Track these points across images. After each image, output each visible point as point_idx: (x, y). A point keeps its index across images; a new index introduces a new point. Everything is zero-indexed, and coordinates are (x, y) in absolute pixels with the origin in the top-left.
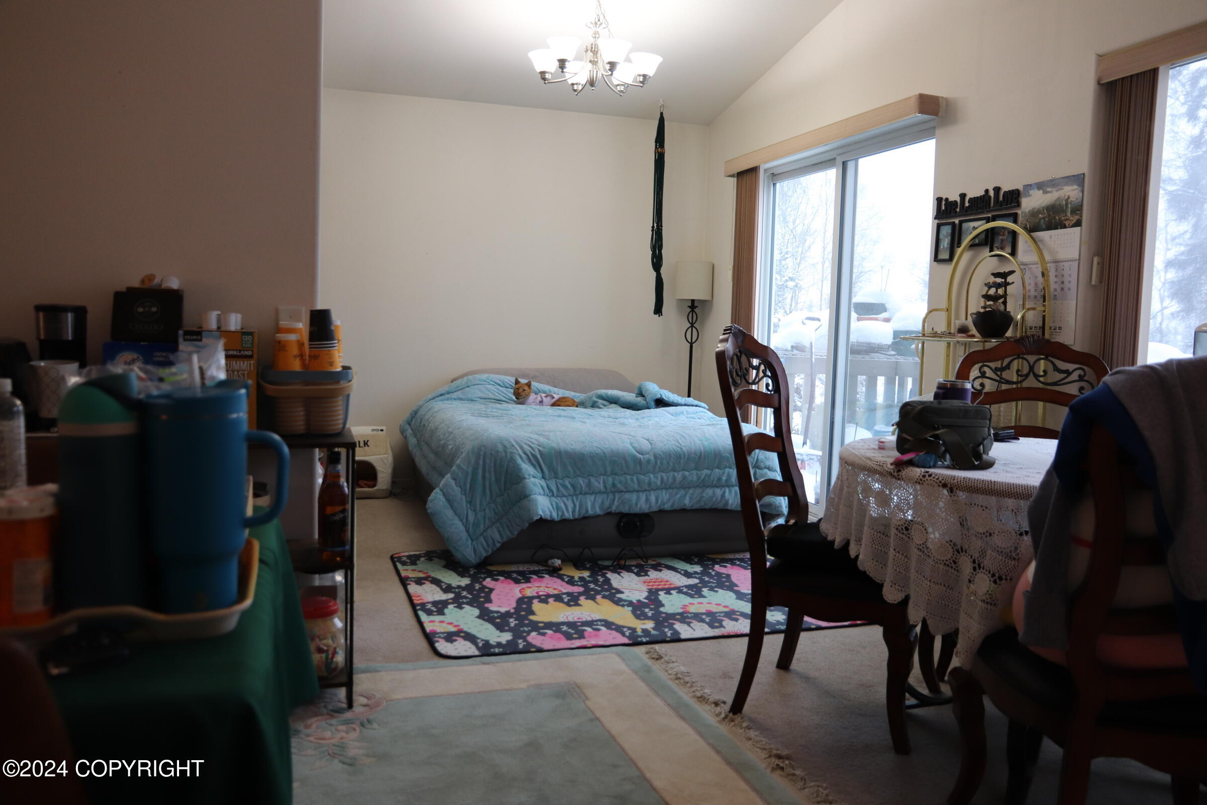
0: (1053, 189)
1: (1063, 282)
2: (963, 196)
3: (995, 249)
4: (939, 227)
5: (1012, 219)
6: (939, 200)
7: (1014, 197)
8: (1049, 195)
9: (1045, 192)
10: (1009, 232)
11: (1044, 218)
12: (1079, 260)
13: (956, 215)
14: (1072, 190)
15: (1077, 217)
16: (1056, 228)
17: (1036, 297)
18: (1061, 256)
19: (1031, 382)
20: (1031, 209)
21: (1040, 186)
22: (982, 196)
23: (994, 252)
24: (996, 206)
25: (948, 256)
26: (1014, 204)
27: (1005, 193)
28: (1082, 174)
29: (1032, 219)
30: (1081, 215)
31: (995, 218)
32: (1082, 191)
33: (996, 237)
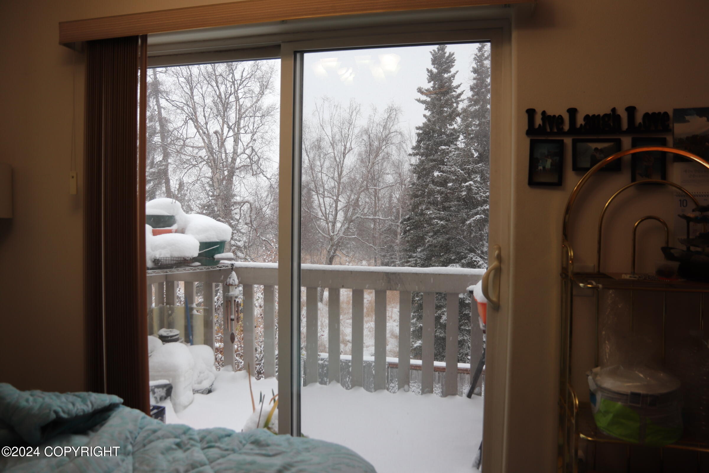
2: (573, 112)
4: (533, 145)
5: (660, 143)
6: (531, 113)
7: (658, 120)
13: (561, 132)
20: (690, 135)
21: (701, 112)
22: (605, 115)
23: (640, 180)
24: (632, 128)
25: (554, 179)
26: (660, 128)
27: (646, 115)
29: (694, 146)
31: (634, 142)
33: (637, 164)
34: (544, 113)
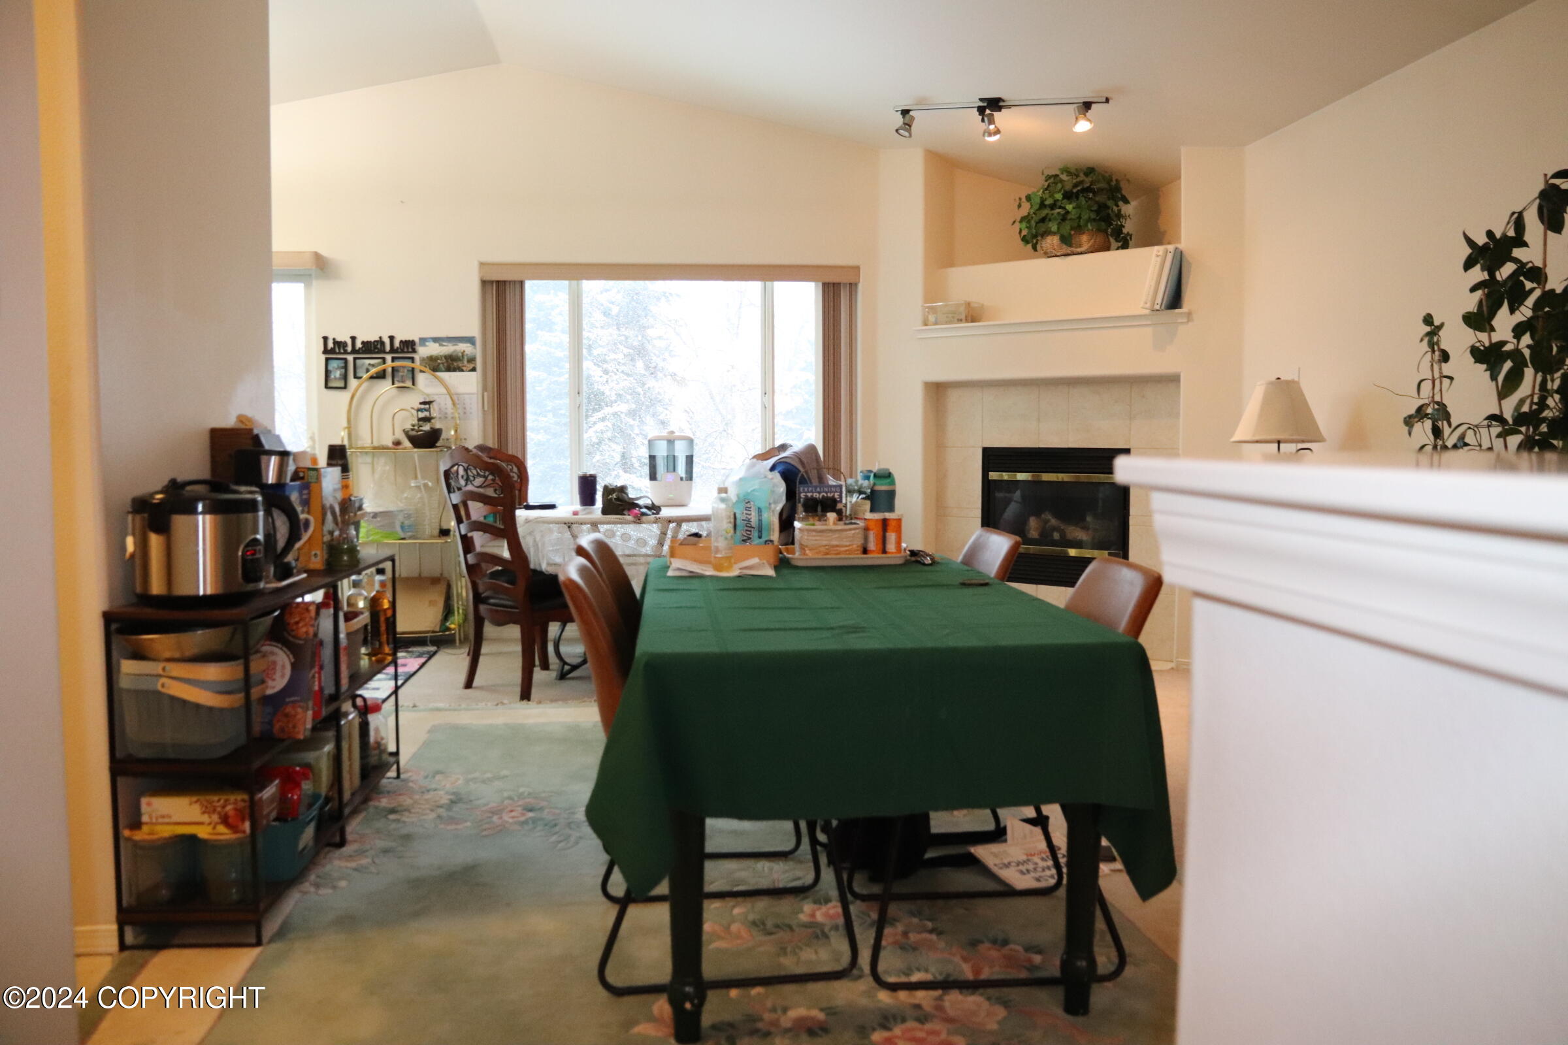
0: (449, 344)
1: (465, 408)
2: (353, 339)
3: (396, 382)
4: (327, 360)
5: (410, 360)
6: (325, 339)
7: (409, 345)
8: (445, 347)
9: (441, 345)
10: (408, 371)
11: (443, 363)
12: (476, 393)
13: (346, 352)
14: (467, 347)
15: (473, 365)
16: (454, 370)
17: (440, 418)
18: (462, 389)
20: (429, 355)
21: (436, 340)
22: (375, 341)
23: (397, 384)
24: (393, 350)
25: (342, 384)
26: (410, 350)
27: (401, 342)
28: (474, 337)
29: (431, 363)
30: (475, 364)
31: (393, 359)
32: (475, 348)
33: (396, 373)
34: (334, 339)
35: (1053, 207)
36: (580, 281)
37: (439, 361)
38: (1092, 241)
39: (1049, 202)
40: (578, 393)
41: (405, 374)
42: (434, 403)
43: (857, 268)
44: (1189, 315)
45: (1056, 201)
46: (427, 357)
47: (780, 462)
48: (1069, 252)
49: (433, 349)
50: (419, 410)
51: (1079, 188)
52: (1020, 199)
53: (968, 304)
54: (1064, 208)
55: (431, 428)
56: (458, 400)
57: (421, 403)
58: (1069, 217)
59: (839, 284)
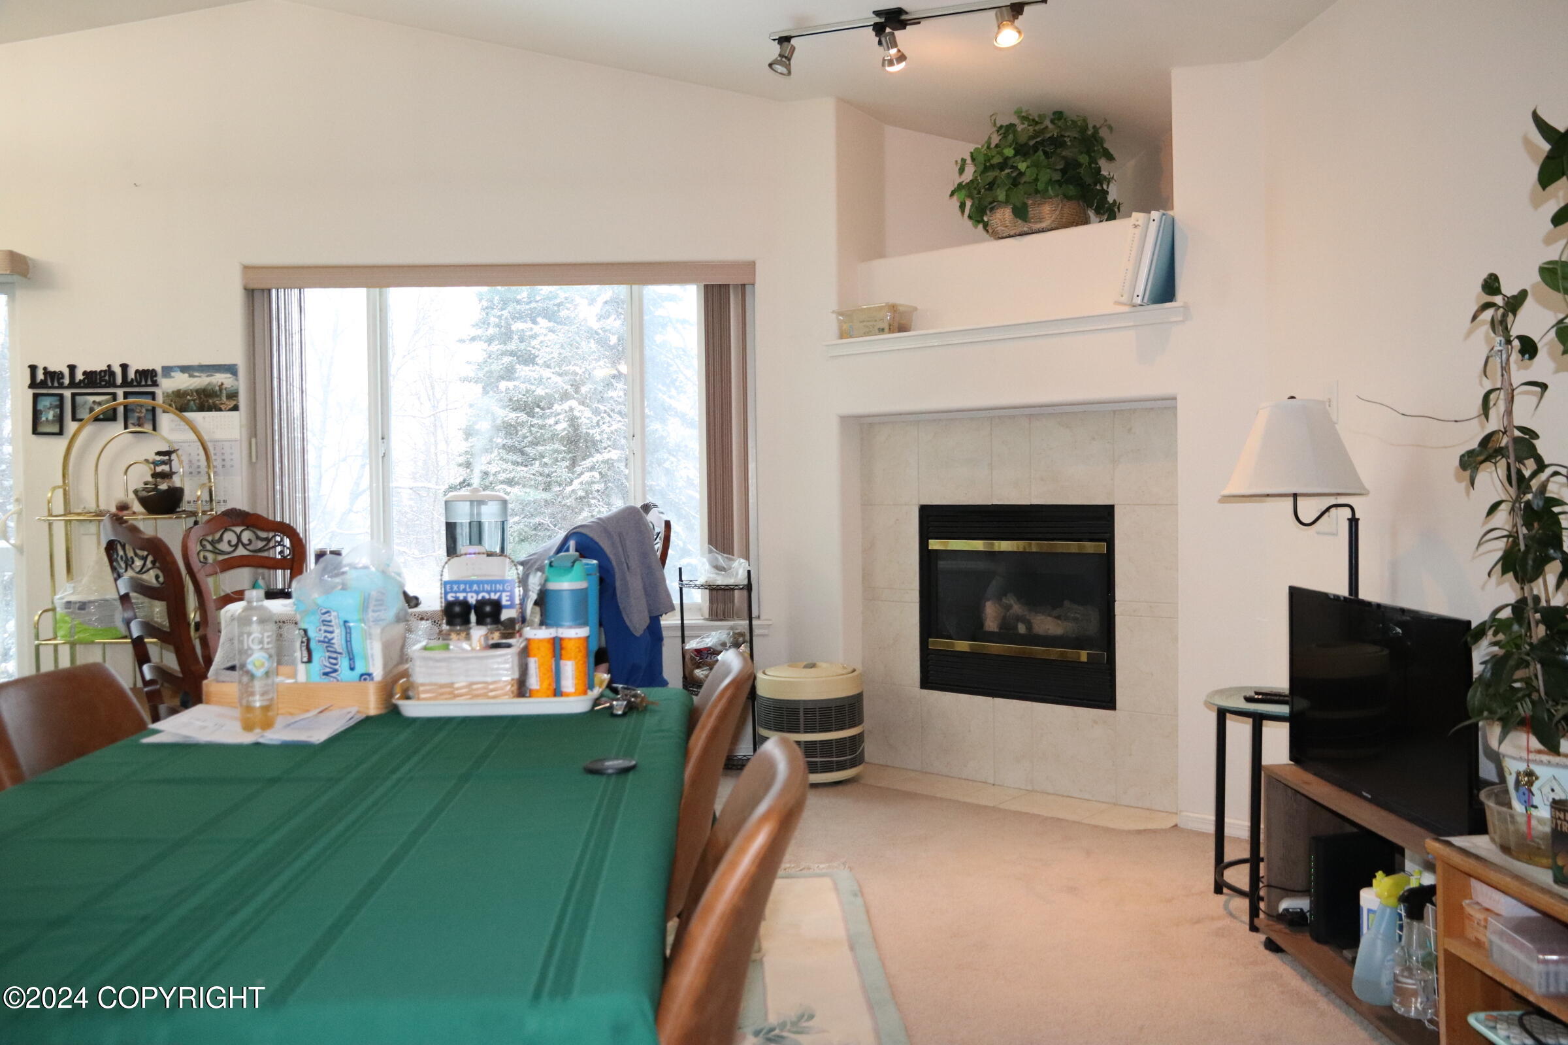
0: (202, 375)
1: (223, 460)
2: (72, 368)
3: (130, 425)
4: (36, 396)
5: (150, 397)
6: (33, 367)
7: (148, 376)
8: (195, 379)
9: (191, 376)
10: (147, 410)
11: (194, 400)
12: (241, 440)
13: (61, 386)
14: (226, 378)
15: (234, 403)
16: (210, 409)
17: (191, 473)
18: (219, 435)
19: (241, 551)
20: (175, 389)
21: (184, 369)
22: (101, 371)
24: (126, 383)
25: (55, 429)
26: (149, 382)
27: (137, 371)
28: (236, 365)
29: (177, 399)
30: (238, 402)
31: (126, 395)
32: (237, 380)
33: (130, 414)
34: (45, 369)
35: (1002, 166)
36: (384, 289)
37: (188, 397)
38: (1057, 213)
39: (997, 160)
40: (383, 438)
41: (143, 415)
42: (179, 452)
43: (752, 265)
44: (1186, 307)
45: (1007, 159)
46: (173, 392)
47: (574, 533)
48: (1025, 229)
49: (181, 382)
50: (155, 464)
51: (1039, 139)
52: (964, 161)
53: (893, 308)
54: (1015, 168)
55: (169, 487)
56: (215, 449)
57: (159, 453)
58: (1023, 180)
59: (729, 285)
